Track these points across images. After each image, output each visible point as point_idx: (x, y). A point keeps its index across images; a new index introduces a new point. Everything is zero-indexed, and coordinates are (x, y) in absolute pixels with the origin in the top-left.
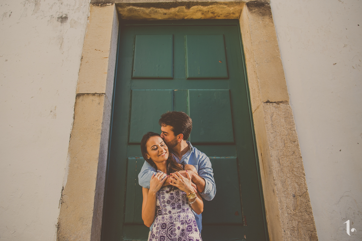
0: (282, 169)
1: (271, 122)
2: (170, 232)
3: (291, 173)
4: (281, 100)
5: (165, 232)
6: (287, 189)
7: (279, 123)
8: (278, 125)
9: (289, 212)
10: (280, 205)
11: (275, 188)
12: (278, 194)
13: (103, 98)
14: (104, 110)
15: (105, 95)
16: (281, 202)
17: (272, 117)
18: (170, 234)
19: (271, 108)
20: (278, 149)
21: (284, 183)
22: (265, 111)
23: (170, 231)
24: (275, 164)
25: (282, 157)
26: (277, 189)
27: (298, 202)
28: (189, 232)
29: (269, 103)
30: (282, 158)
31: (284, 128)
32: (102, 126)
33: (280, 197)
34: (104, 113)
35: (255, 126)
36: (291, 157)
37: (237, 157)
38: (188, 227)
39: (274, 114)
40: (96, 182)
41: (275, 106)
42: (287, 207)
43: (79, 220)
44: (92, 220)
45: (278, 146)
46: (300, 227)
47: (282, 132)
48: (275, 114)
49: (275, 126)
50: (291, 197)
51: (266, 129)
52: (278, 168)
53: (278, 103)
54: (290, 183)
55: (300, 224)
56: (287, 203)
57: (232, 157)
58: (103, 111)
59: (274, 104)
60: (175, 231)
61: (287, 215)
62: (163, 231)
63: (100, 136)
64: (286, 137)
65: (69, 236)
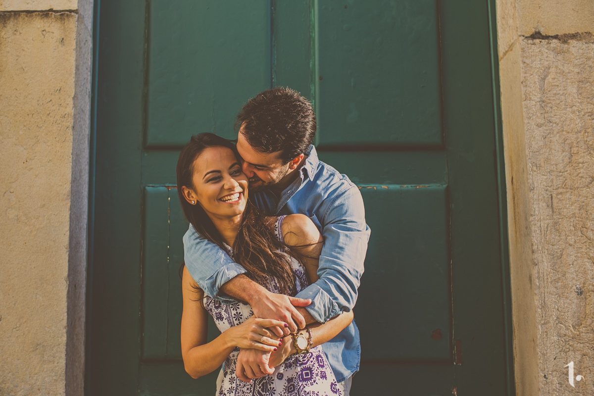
0: (556, 223)
1: (539, 96)
2: (260, 388)
3: (580, 234)
4: (573, 32)
5: (250, 389)
6: (564, 275)
7: (563, 97)
8: (558, 102)
9: (563, 332)
10: (542, 313)
11: (534, 272)
12: (539, 288)
13: (72, 23)
14: (76, 60)
15: (77, 16)
16: (544, 306)
17: (544, 79)
18: (260, 390)
19: (543, 52)
20: (552, 171)
21: (559, 261)
22: (527, 61)
23: (260, 385)
24: (539, 211)
25: (561, 190)
26: (537, 275)
27: (588, 307)
28: (304, 383)
29: (539, 38)
30: (561, 193)
31: (573, 112)
32: (75, 106)
33: (543, 295)
34: (77, 68)
35: (502, 99)
36: (584, 191)
37: (448, 187)
38: (302, 371)
39: (550, 70)
40: (69, 257)
41: (554, 49)
42: (559, 320)
43: (33, 351)
44: (66, 350)
45: (553, 163)
46: (584, 368)
47: (568, 123)
48: (553, 70)
49: (549, 105)
50: (572, 296)
51: (524, 114)
52: (547, 222)
53: (564, 39)
54: (574, 258)
55: (586, 359)
56: (560, 309)
57: (434, 186)
58: (73, 63)
59: (554, 41)
60: (272, 383)
61: (556, 338)
62: (245, 385)
63: (70, 134)
64: (575, 136)
65: (12, 386)
